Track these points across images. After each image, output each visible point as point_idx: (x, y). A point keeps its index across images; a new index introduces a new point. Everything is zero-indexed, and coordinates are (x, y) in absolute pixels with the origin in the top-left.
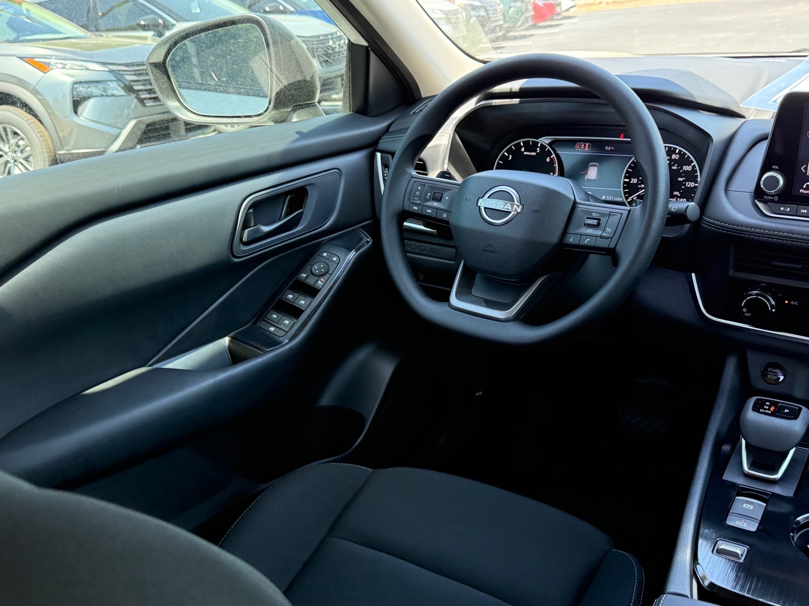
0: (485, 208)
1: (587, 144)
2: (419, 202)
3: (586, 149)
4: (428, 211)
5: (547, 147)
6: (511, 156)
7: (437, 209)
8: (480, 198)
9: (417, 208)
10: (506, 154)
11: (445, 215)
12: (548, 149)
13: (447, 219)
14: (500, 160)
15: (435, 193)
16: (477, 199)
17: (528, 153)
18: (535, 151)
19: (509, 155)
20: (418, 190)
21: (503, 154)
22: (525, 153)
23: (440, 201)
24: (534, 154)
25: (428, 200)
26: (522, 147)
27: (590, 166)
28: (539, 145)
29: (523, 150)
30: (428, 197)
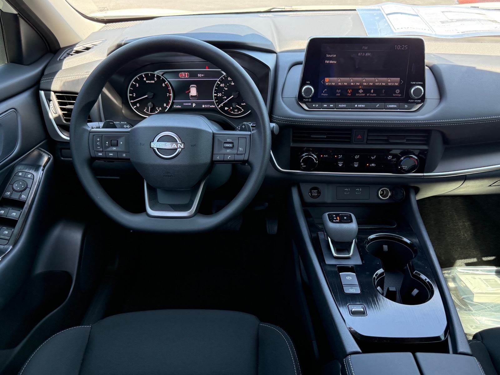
0: (157, 149)
1: (186, 73)
2: (101, 149)
3: (187, 77)
4: (110, 154)
5: (161, 77)
6: (137, 85)
7: (117, 152)
8: (151, 142)
9: (101, 154)
10: (134, 83)
11: (124, 155)
12: (162, 78)
13: (128, 157)
14: (131, 87)
15: (111, 140)
16: (150, 143)
17: (149, 82)
18: (154, 80)
19: (136, 83)
20: (98, 141)
21: (132, 83)
22: (147, 82)
23: (117, 145)
24: (153, 82)
25: (108, 147)
26: (144, 78)
27: (191, 87)
28: (156, 76)
29: (145, 80)
30: (107, 145)
